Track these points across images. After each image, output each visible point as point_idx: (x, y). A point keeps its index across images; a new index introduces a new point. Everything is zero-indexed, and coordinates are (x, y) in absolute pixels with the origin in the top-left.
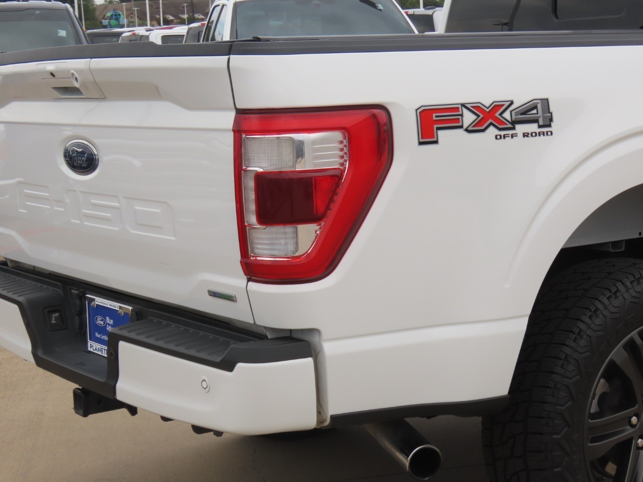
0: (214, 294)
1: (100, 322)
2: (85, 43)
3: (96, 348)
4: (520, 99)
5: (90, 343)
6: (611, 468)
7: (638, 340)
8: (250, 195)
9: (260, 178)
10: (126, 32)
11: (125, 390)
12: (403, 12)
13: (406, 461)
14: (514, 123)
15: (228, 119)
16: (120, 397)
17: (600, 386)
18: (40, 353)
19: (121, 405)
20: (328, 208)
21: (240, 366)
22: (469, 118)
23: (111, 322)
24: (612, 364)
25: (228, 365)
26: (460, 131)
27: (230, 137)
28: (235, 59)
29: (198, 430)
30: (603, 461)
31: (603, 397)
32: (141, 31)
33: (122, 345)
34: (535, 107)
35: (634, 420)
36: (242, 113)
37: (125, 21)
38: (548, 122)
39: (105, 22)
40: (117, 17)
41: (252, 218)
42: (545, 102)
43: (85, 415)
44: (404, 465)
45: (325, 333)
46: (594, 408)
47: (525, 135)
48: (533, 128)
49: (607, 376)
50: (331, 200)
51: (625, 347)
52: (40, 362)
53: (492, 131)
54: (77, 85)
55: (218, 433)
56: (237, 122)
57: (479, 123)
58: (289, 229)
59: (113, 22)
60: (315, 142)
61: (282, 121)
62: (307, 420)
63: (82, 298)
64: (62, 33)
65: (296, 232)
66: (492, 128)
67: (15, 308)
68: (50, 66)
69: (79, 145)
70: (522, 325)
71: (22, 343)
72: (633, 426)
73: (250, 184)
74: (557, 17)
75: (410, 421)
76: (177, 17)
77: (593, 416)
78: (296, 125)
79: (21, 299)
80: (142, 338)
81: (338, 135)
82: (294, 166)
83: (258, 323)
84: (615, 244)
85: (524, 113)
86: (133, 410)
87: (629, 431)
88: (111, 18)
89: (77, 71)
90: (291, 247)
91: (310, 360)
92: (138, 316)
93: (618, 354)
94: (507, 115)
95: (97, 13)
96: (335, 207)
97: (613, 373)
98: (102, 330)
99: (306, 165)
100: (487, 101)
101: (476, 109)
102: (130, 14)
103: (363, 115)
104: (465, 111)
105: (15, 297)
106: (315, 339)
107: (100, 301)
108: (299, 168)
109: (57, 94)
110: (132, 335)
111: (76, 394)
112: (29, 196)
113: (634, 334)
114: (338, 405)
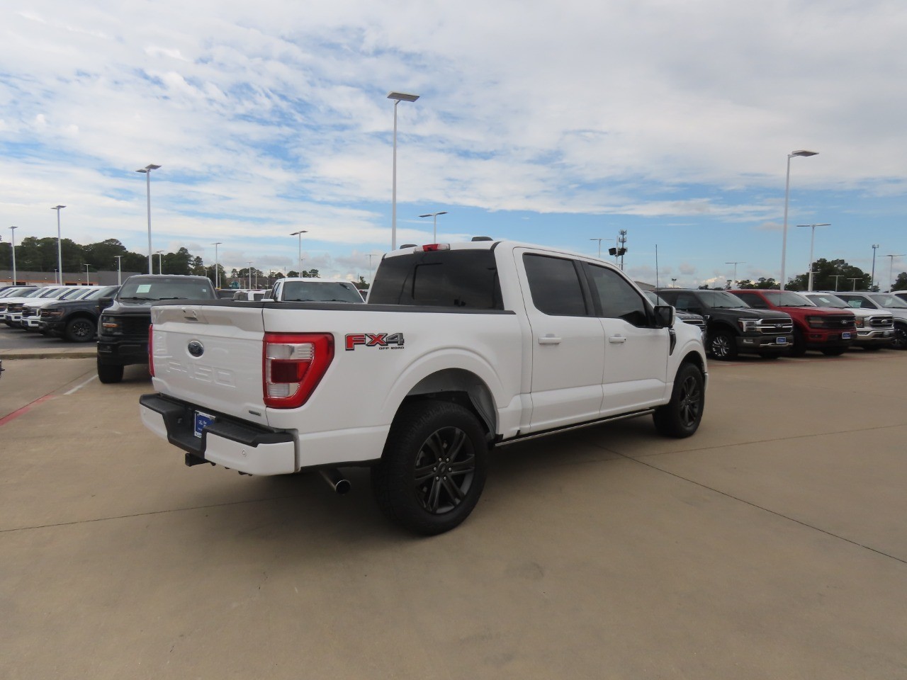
0: (251, 412)
1: (200, 423)
2: (216, 298)
3: (198, 434)
4: (391, 333)
5: (196, 432)
6: (425, 489)
7: (438, 436)
8: (269, 370)
9: (273, 362)
10: (238, 291)
11: (209, 454)
12: (358, 291)
13: (335, 487)
14: (388, 343)
15: (261, 336)
16: (206, 458)
17: (421, 454)
18: (171, 437)
19: (207, 461)
20: (303, 376)
21: (260, 445)
22: (368, 340)
23: (205, 423)
24: (426, 445)
25: (255, 445)
26: (364, 345)
27: (261, 344)
28: (266, 310)
29: (241, 473)
30: (422, 486)
31: (422, 460)
32: (245, 291)
33: (208, 434)
34: (397, 337)
35: (435, 469)
36: (267, 333)
37: (240, 286)
38: (402, 343)
39: (231, 286)
40: (236, 284)
41: (269, 380)
42: (401, 334)
43: (190, 466)
44: (333, 489)
45: (300, 431)
46: (418, 463)
47: (392, 348)
48: (396, 345)
49: (423, 450)
50: (305, 373)
51: (432, 438)
52: (171, 441)
53: (378, 346)
54: (195, 317)
55: (251, 475)
56: (265, 337)
57: (373, 342)
58: (286, 385)
59: (234, 286)
60: (299, 347)
61: (285, 338)
62: (290, 469)
63: (193, 412)
64: (205, 291)
65: (289, 386)
66: (378, 345)
67: (161, 416)
68: (183, 307)
69: (195, 343)
70: (387, 429)
71: (163, 432)
72: (434, 471)
73: (269, 365)
74: (414, 298)
75: (339, 469)
76: (263, 285)
77: (417, 467)
78: (292, 340)
79: (164, 412)
80: (218, 431)
81: (310, 345)
82: (289, 357)
83: (270, 425)
84: (431, 394)
85: (393, 339)
86: (214, 464)
87: (433, 473)
88: (233, 284)
89: (196, 311)
90: (286, 393)
91: (292, 442)
92: (217, 421)
93: (428, 441)
94: (385, 339)
95: (227, 282)
96: (307, 376)
97: (426, 449)
98: (201, 427)
99: (294, 357)
100: (376, 333)
101: (371, 336)
102: (242, 283)
103: (322, 336)
104: (367, 337)
105: (161, 411)
106: (295, 433)
107: (201, 413)
108: (292, 358)
109: (187, 320)
110: (213, 430)
111: (187, 457)
112: (172, 365)
113: (436, 432)
114: (306, 462)
